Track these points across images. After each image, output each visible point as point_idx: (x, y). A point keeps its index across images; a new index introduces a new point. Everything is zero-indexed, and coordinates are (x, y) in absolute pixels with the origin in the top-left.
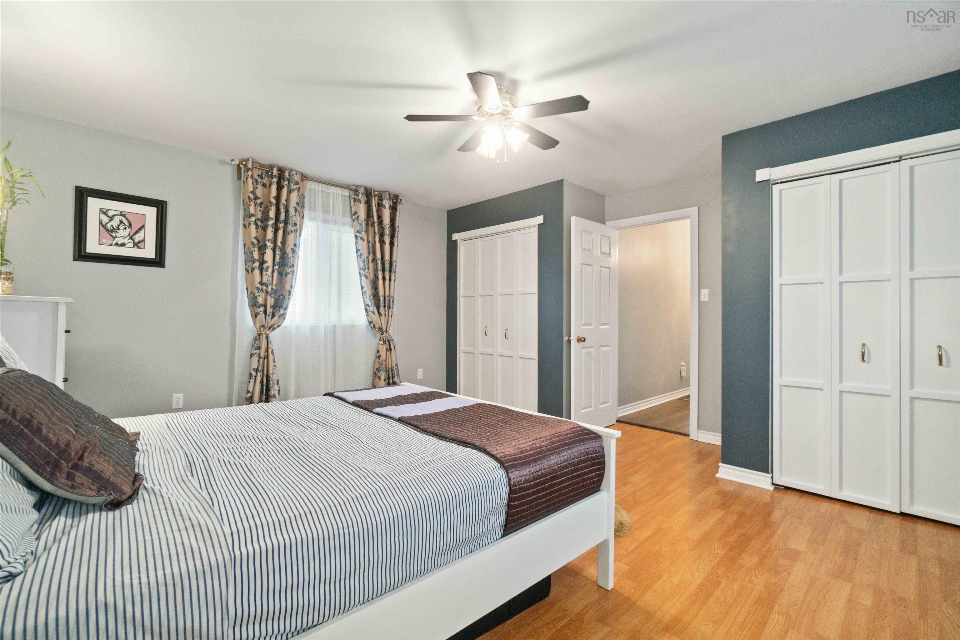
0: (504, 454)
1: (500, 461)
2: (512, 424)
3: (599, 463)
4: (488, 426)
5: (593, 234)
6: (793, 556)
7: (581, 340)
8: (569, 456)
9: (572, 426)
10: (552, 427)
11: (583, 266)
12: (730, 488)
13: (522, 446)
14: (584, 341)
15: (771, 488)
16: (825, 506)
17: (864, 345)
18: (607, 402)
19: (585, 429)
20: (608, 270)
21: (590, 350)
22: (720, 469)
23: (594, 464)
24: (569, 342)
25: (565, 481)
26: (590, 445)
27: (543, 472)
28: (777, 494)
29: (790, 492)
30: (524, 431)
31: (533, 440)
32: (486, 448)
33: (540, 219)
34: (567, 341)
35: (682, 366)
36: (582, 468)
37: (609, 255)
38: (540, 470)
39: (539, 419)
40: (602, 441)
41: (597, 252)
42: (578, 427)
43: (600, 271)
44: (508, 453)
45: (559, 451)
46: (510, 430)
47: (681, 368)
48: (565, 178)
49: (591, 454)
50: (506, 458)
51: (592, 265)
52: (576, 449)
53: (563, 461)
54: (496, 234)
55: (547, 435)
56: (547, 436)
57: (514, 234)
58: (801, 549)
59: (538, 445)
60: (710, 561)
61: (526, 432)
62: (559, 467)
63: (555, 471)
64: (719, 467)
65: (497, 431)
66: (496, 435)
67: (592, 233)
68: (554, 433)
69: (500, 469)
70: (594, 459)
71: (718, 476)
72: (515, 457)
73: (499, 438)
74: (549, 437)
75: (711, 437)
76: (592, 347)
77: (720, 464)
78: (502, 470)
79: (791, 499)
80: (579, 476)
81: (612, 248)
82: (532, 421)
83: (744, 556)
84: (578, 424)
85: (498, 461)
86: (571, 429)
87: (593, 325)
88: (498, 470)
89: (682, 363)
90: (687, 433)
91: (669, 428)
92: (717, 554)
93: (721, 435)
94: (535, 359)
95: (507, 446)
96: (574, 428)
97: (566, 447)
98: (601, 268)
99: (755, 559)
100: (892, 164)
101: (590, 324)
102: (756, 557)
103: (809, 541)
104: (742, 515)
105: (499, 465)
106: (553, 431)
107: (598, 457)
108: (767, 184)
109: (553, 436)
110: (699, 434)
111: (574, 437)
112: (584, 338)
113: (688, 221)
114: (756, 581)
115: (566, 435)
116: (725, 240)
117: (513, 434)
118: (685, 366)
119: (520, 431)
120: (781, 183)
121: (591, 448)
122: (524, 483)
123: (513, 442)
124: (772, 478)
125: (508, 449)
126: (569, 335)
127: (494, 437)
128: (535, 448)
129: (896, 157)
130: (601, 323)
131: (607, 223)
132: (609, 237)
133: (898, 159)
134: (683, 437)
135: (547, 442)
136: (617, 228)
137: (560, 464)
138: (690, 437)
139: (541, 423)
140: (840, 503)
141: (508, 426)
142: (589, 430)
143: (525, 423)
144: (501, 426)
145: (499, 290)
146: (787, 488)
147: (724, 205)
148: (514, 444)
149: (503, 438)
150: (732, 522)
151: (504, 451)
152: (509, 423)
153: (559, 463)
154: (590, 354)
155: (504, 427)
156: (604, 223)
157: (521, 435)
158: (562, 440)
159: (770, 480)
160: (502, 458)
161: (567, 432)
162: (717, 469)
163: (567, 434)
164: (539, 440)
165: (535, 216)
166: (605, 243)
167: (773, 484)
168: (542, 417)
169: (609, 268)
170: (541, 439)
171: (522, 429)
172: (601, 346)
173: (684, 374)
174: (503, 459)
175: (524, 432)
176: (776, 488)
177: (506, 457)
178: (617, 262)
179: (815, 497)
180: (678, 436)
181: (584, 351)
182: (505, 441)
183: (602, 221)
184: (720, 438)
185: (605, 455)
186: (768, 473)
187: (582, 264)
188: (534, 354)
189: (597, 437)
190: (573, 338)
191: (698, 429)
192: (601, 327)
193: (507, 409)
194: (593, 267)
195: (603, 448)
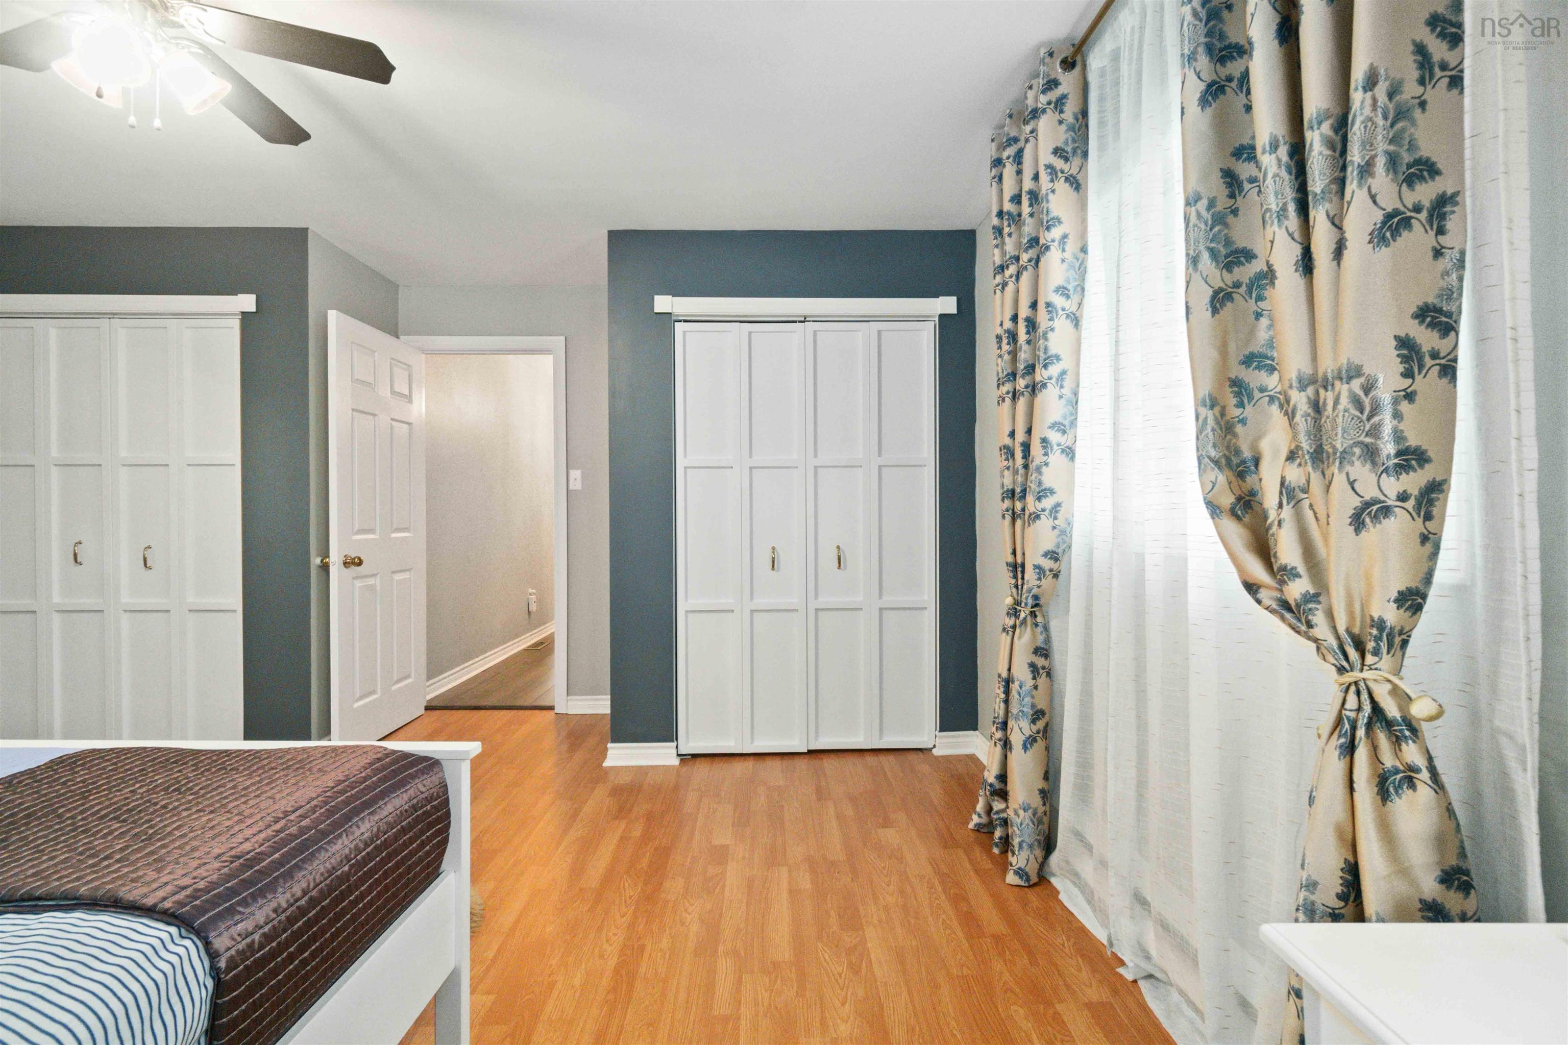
0: (188, 891)
1: (176, 917)
2: (202, 792)
3: (438, 820)
4: (115, 818)
5: (376, 354)
6: (720, 855)
7: (353, 562)
8: (375, 829)
9: (371, 757)
10: (320, 770)
11: (355, 414)
12: (624, 779)
13: (247, 846)
14: (360, 563)
15: (676, 762)
16: (739, 767)
17: (773, 548)
18: (408, 677)
19: (406, 755)
20: (406, 426)
21: (371, 581)
22: (609, 753)
23: (430, 826)
24: (325, 568)
25: (369, 890)
26: (421, 787)
27: (314, 893)
28: (684, 769)
29: (698, 760)
30: (245, 803)
31: (276, 822)
32: (121, 894)
33: (247, 302)
34: (320, 567)
35: (530, 595)
36: (405, 845)
37: (409, 398)
38: (305, 893)
39: (280, 758)
40: (442, 770)
41: (384, 391)
42: (387, 755)
43: (392, 427)
44: (202, 885)
45: (351, 827)
46: (198, 811)
47: (528, 599)
48: (313, 227)
49: (422, 807)
50: (197, 902)
51: (374, 415)
52: (390, 808)
53: (362, 846)
54: (113, 315)
55: (314, 795)
56: (313, 799)
57: (172, 323)
58: (728, 842)
59: (293, 830)
60: (622, 917)
61: (251, 803)
62: (352, 866)
63: (346, 877)
64: (606, 749)
65: (151, 827)
66: (150, 838)
67: (374, 352)
68: (332, 785)
69: (178, 940)
70: (427, 814)
71: (607, 763)
72: (228, 888)
73: (163, 846)
74: (320, 799)
75: (591, 703)
76: (374, 575)
77: (610, 745)
78: (187, 943)
79: (702, 770)
80: (398, 866)
81: (414, 386)
82: (263, 767)
83: (668, 884)
84: (386, 749)
85: (171, 920)
86: (371, 764)
87: (378, 531)
88: (171, 947)
89: (530, 591)
90: (547, 703)
91: (520, 703)
92: (630, 897)
93: (609, 697)
94: (235, 611)
95: (195, 864)
96: (379, 760)
97: (367, 812)
98: (394, 423)
99: (680, 882)
100: (798, 323)
101: (371, 531)
102: (681, 879)
103: (733, 826)
104: (650, 817)
105: (173, 930)
106: (328, 781)
107: (436, 809)
108: (668, 319)
109: (328, 794)
110: (569, 703)
111: (385, 779)
112: (359, 559)
113: (550, 358)
114: (689, 918)
115: (362, 783)
116: (613, 395)
117: (210, 820)
118: (534, 594)
119: (231, 805)
120: (685, 321)
121: (422, 793)
122: (261, 947)
123: (214, 843)
124: (677, 747)
125: (202, 872)
126: (325, 553)
127: (145, 847)
128: (284, 842)
129: (800, 316)
130: (395, 526)
131: (401, 337)
132: (409, 366)
133: (803, 319)
134: (545, 712)
135: (317, 814)
136: (423, 351)
137: (356, 856)
138: (557, 710)
139: (288, 768)
140: (752, 758)
141: (190, 801)
142: (413, 755)
143: (242, 781)
144: (164, 807)
145: (123, 453)
146: (695, 756)
147: (611, 340)
148: (217, 851)
149: (177, 844)
150: (639, 835)
151: (186, 881)
152: (191, 789)
153: (352, 856)
154: (372, 588)
155: (175, 808)
156: (398, 337)
157: (236, 818)
158: (355, 797)
159: (674, 751)
160: (185, 905)
161: (363, 774)
162: (604, 753)
163: (365, 779)
164: (292, 817)
165: (233, 292)
166: (401, 375)
167: (678, 755)
168: (288, 751)
169: (409, 424)
170: (298, 813)
171: (236, 799)
172: (393, 572)
173: (533, 608)
174: (187, 908)
175: (243, 807)
176: (681, 760)
177: (196, 898)
178: (424, 416)
179: (726, 758)
180: (537, 712)
181: (358, 584)
182: (187, 848)
183: (395, 333)
184: (609, 702)
185: (450, 798)
186: (673, 741)
187: (353, 410)
188: (235, 599)
189: (430, 764)
190: (335, 558)
191: (568, 695)
192: (393, 535)
193: (177, 750)
194: (377, 417)
195: (446, 785)
